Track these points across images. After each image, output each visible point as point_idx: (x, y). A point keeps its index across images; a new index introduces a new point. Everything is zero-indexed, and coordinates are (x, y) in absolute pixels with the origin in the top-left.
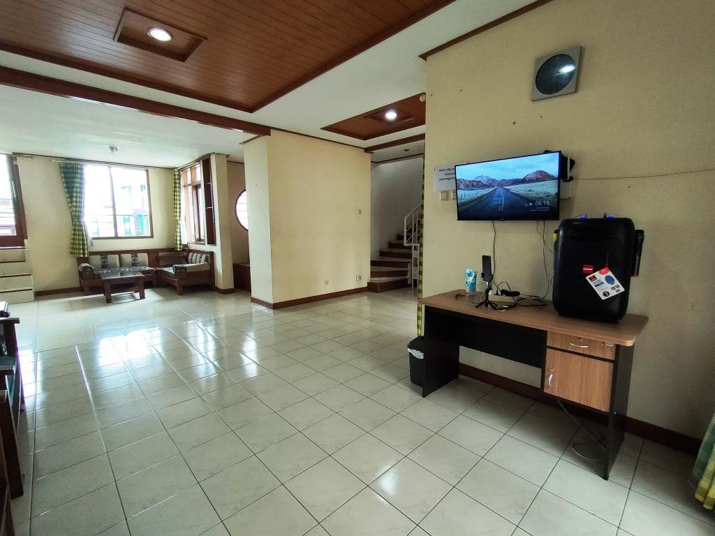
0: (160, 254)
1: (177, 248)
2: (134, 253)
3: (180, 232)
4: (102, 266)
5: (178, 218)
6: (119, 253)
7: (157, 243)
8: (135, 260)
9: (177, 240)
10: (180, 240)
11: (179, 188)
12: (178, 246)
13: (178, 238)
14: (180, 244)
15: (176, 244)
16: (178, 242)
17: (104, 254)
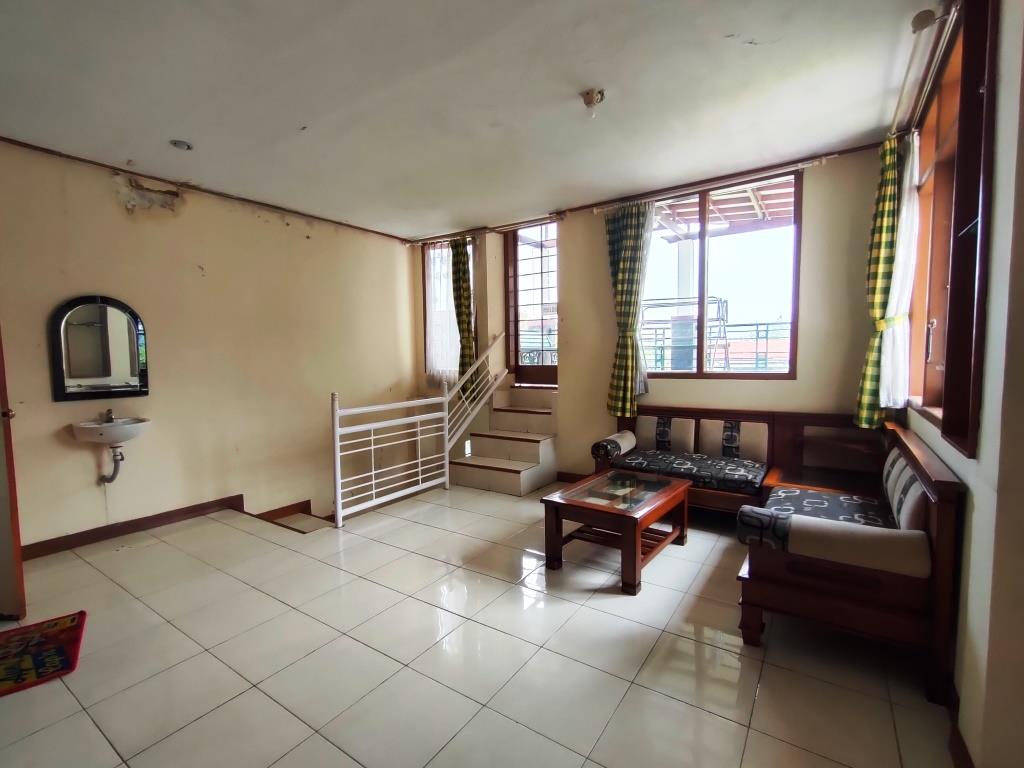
0: (809, 431)
1: (857, 417)
2: (733, 418)
3: (878, 364)
4: (658, 442)
5: (877, 313)
6: (698, 414)
7: (803, 396)
8: (730, 439)
9: (862, 391)
10: (876, 393)
11: (897, 198)
12: (864, 414)
13: (868, 385)
14: (874, 406)
15: (859, 404)
16: (866, 399)
17: (666, 414)
